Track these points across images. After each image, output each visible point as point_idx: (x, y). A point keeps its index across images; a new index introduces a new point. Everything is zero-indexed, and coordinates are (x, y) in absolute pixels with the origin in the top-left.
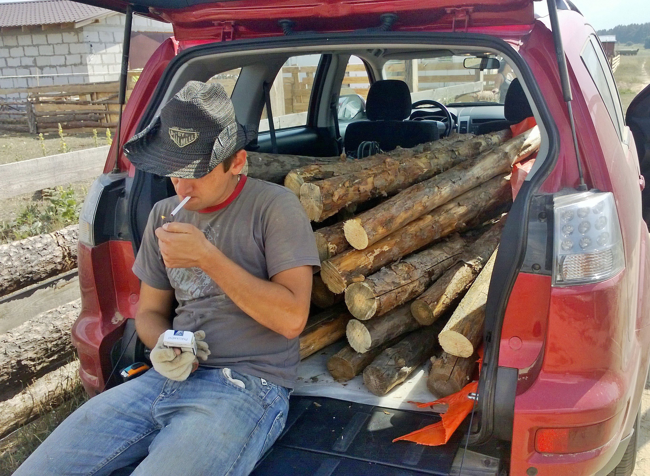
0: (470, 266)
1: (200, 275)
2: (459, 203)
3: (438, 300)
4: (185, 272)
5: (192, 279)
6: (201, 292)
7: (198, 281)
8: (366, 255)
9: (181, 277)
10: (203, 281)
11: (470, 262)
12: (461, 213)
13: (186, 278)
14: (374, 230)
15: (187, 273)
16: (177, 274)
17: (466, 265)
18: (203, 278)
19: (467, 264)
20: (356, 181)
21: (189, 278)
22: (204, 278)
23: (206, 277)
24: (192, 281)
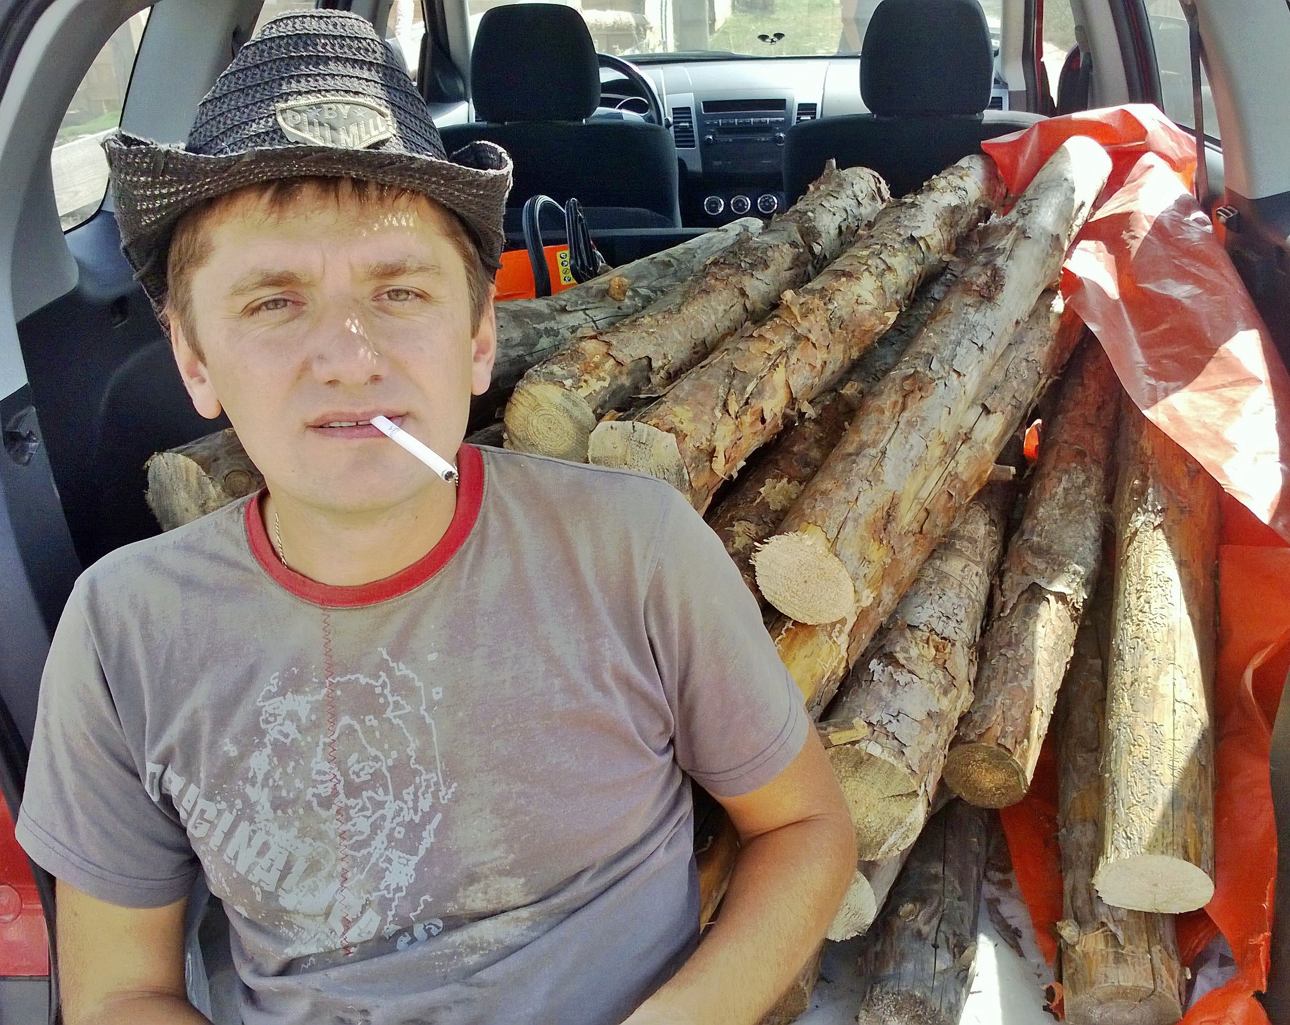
0: (1061, 597)
1: (364, 852)
2: (985, 407)
3: (1027, 734)
4: (298, 843)
5: (328, 868)
6: (384, 921)
7: (357, 877)
8: (831, 637)
9: (280, 864)
10: (378, 874)
11: (1059, 586)
12: (995, 435)
13: (300, 866)
14: (865, 559)
15: (303, 851)
16: (261, 853)
17: (1052, 598)
18: (376, 864)
19: (1051, 592)
20: (749, 389)
21: (313, 867)
22: (384, 865)
23: (389, 861)
24: (330, 877)
